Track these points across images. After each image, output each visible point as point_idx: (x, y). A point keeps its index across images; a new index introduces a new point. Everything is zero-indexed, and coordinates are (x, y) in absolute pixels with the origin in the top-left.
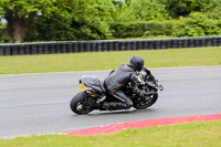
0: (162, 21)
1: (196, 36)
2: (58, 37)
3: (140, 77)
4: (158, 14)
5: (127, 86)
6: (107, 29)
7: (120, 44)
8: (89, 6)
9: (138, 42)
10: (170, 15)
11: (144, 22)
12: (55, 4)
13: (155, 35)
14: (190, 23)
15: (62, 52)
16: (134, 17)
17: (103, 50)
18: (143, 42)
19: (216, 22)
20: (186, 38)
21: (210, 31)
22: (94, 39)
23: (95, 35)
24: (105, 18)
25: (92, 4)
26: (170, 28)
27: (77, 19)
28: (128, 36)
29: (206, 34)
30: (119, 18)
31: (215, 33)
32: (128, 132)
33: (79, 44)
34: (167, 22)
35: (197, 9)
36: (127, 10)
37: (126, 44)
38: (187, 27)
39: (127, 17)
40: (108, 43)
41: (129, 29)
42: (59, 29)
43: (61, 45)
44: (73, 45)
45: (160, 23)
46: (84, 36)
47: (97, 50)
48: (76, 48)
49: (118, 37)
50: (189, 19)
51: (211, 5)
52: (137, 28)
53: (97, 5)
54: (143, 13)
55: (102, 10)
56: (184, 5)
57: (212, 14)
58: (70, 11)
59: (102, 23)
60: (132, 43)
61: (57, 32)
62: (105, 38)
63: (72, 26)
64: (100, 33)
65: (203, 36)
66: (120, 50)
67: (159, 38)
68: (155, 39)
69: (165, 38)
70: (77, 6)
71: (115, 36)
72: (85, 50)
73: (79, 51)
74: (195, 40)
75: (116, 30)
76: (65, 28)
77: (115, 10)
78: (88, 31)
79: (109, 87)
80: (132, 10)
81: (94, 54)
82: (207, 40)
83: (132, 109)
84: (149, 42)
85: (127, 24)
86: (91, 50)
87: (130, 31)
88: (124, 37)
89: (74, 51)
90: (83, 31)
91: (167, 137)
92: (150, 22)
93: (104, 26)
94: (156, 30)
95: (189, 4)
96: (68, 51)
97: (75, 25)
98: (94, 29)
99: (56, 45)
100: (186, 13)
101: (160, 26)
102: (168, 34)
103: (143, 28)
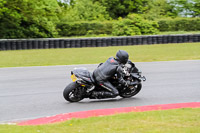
0: (103, 21)
1: (133, 35)
2: (9, 35)
3: (125, 69)
4: (100, 15)
5: (113, 77)
6: (53, 28)
7: (66, 42)
8: (37, 8)
9: (82, 40)
10: (110, 16)
11: (87, 22)
12: (5, 5)
13: (98, 33)
14: (128, 24)
15: (12, 49)
16: (78, 17)
17: (50, 47)
18: (86, 40)
19: (151, 22)
20: (125, 36)
21: (146, 30)
22: (42, 37)
23: (42, 34)
24: (51, 18)
25: (39, 5)
26: (111, 27)
27: (26, 19)
28: (73, 35)
29: (143, 33)
30: (64, 18)
31: (150, 32)
32: (73, 121)
33: (28, 42)
34: (108, 22)
35: (135, 11)
36: (71, 11)
37: (71, 41)
38: (126, 27)
39: (72, 18)
40: (55, 41)
41: (74, 28)
42: (9, 28)
43: (11, 43)
44: (23, 42)
45: (102, 23)
46: (33, 34)
47: (44, 47)
48: (25, 45)
49: (64, 35)
50: (127, 20)
51: (147, 7)
52: (80, 28)
53: (44, 7)
54: (86, 13)
55: (49, 11)
56: (123, 7)
57: (148, 15)
58: (19, 12)
59: (49, 23)
60: (76, 41)
61: (8, 31)
62: (52, 36)
63: (21, 25)
64: (47, 32)
65: (140, 35)
66: (65, 47)
67: (101, 37)
68: (97, 37)
69: (106, 37)
70: (26, 7)
71: (61, 34)
72: (34, 47)
73: (28, 48)
74: (132, 39)
75: (62, 29)
76: (15, 27)
77: (60, 11)
78: (36, 30)
79: (97, 78)
80: (76, 11)
81: (41, 51)
82: (143, 39)
83: (119, 97)
84: (92, 40)
85: (71, 24)
86: (39, 48)
87: (74, 30)
88: (69, 36)
89: (23, 48)
90: (32, 29)
91: (107, 126)
92: (93, 22)
93: (51, 26)
94: (98, 29)
95: (127, 6)
96: (17, 48)
97: (24, 24)
98: (42, 28)
99: (6, 42)
100: (124, 15)
101: (102, 26)
102: (109, 33)
103: (86, 28)
